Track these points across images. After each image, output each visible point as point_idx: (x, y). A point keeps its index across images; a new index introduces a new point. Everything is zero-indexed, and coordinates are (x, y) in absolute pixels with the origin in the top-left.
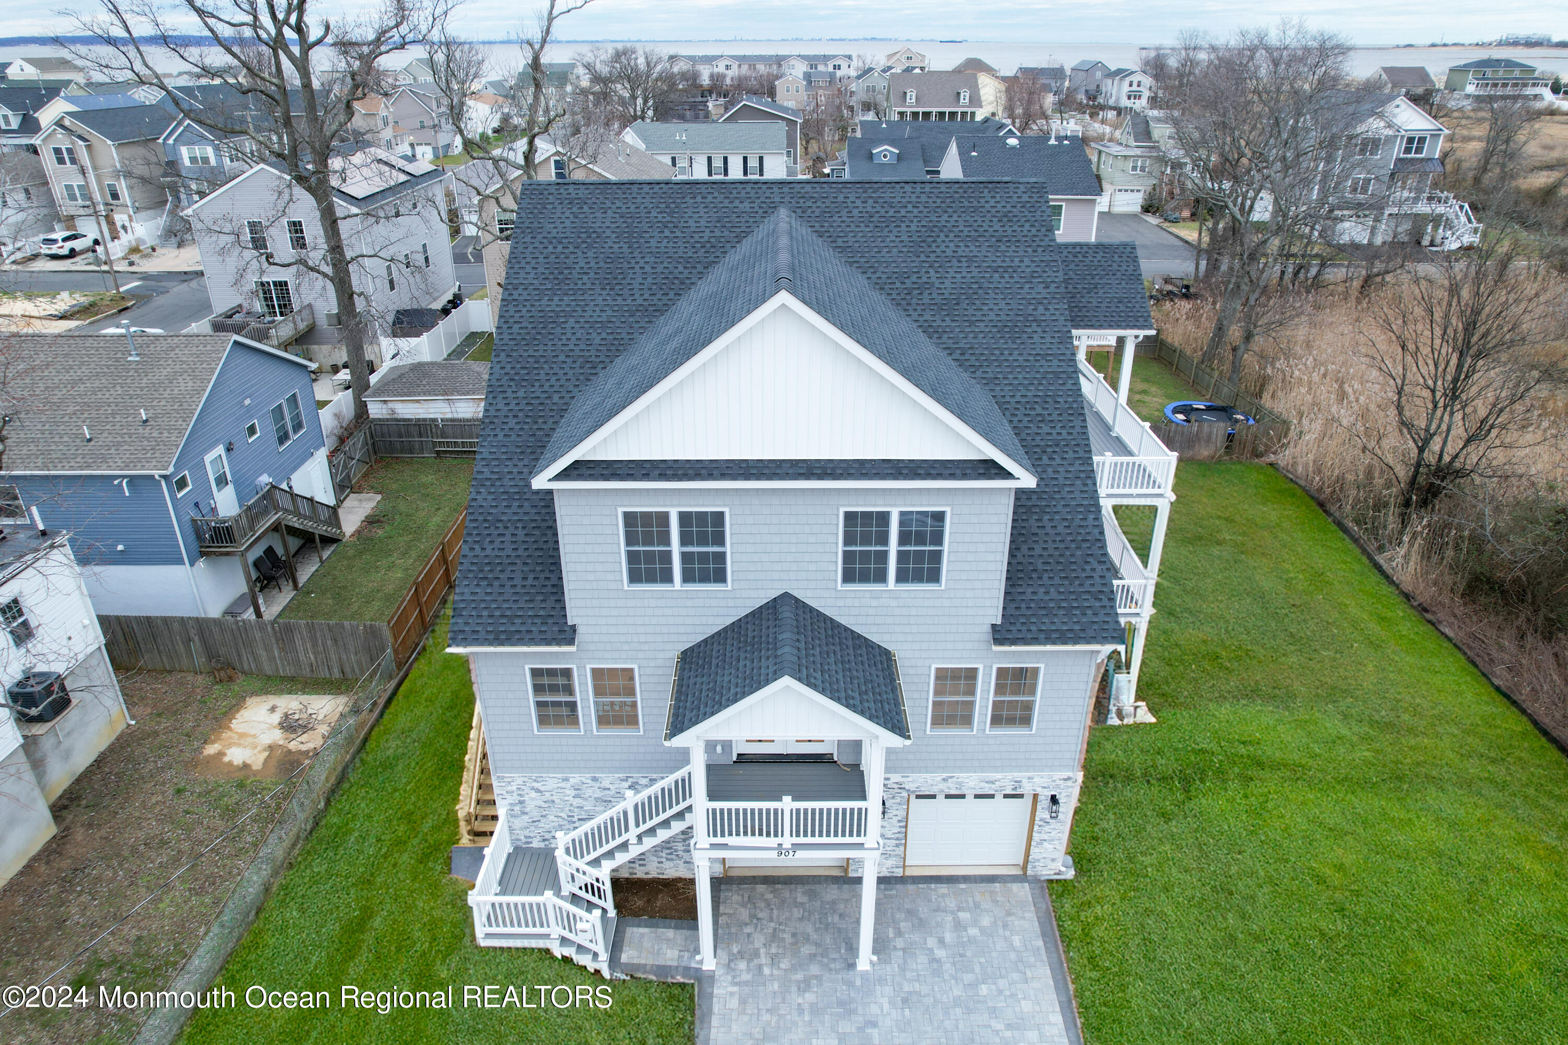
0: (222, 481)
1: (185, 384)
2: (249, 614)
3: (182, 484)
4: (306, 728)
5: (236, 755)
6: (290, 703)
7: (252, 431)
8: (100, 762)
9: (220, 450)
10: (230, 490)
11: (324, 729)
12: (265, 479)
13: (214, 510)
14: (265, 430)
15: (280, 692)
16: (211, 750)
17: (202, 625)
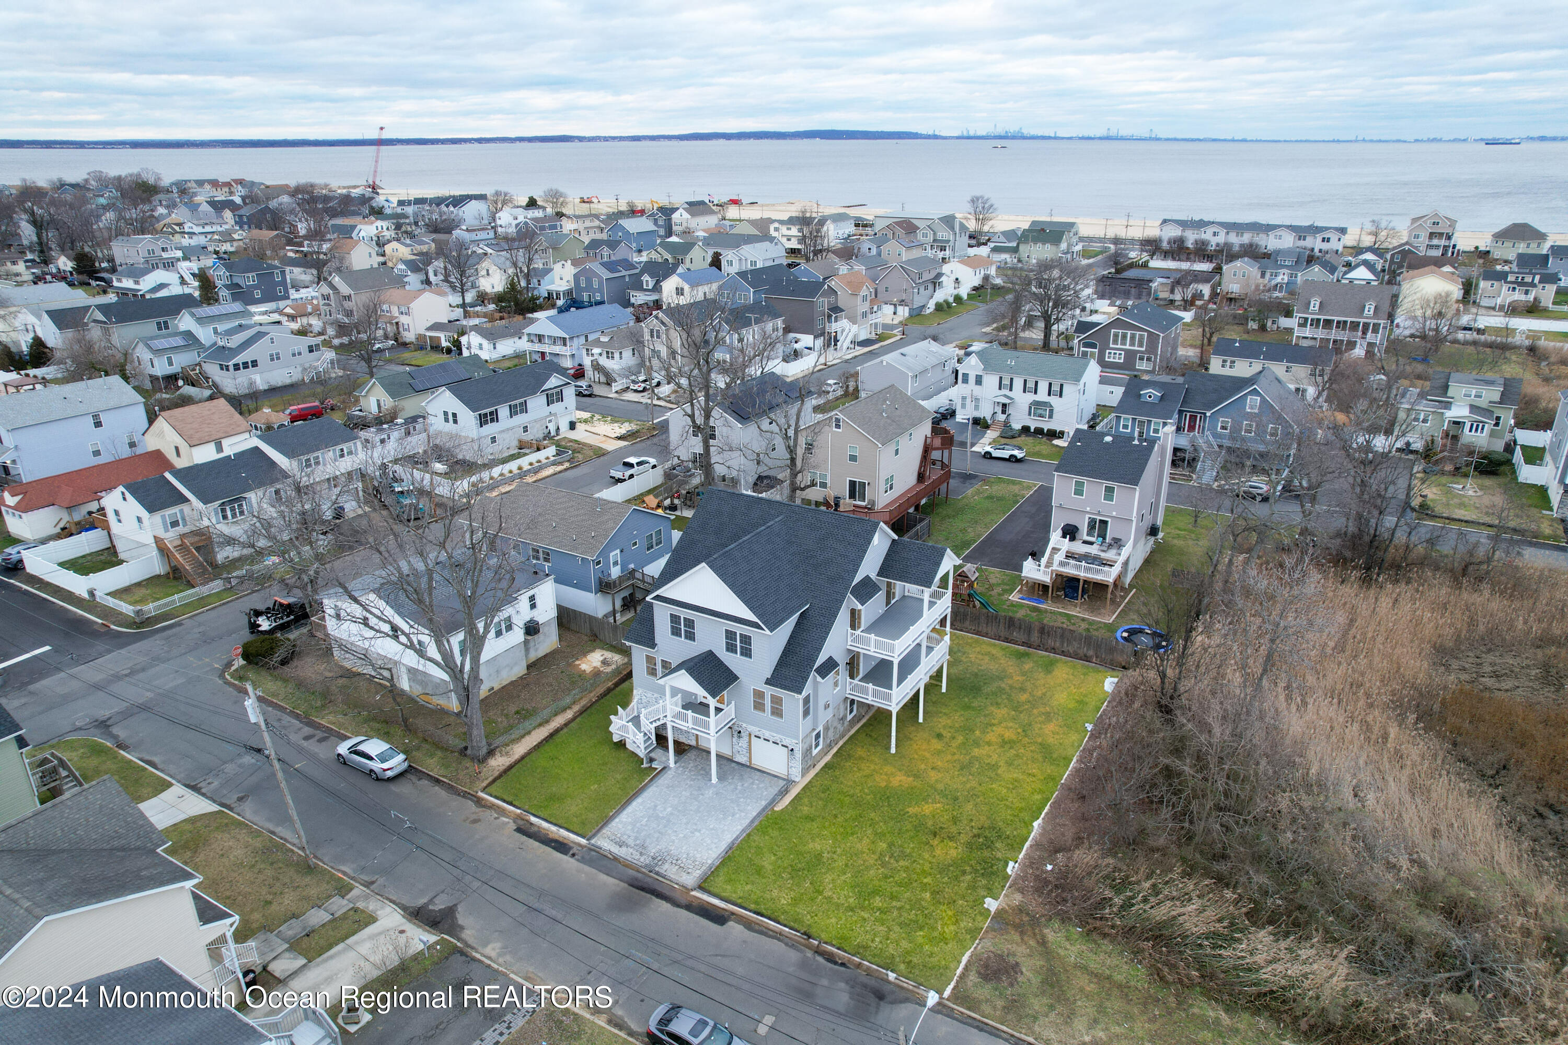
0: (616, 563)
1: (610, 524)
2: (611, 620)
3: (599, 563)
4: (609, 665)
5: (584, 667)
6: (608, 655)
7: (635, 544)
8: (545, 656)
9: (618, 551)
10: (618, 568)
11: (614, 667)
12: (632, 566)
13: (609, 575)
14: (641, 543)
15: (608, 650)
16: (577, 662)
17: (591, 619)
